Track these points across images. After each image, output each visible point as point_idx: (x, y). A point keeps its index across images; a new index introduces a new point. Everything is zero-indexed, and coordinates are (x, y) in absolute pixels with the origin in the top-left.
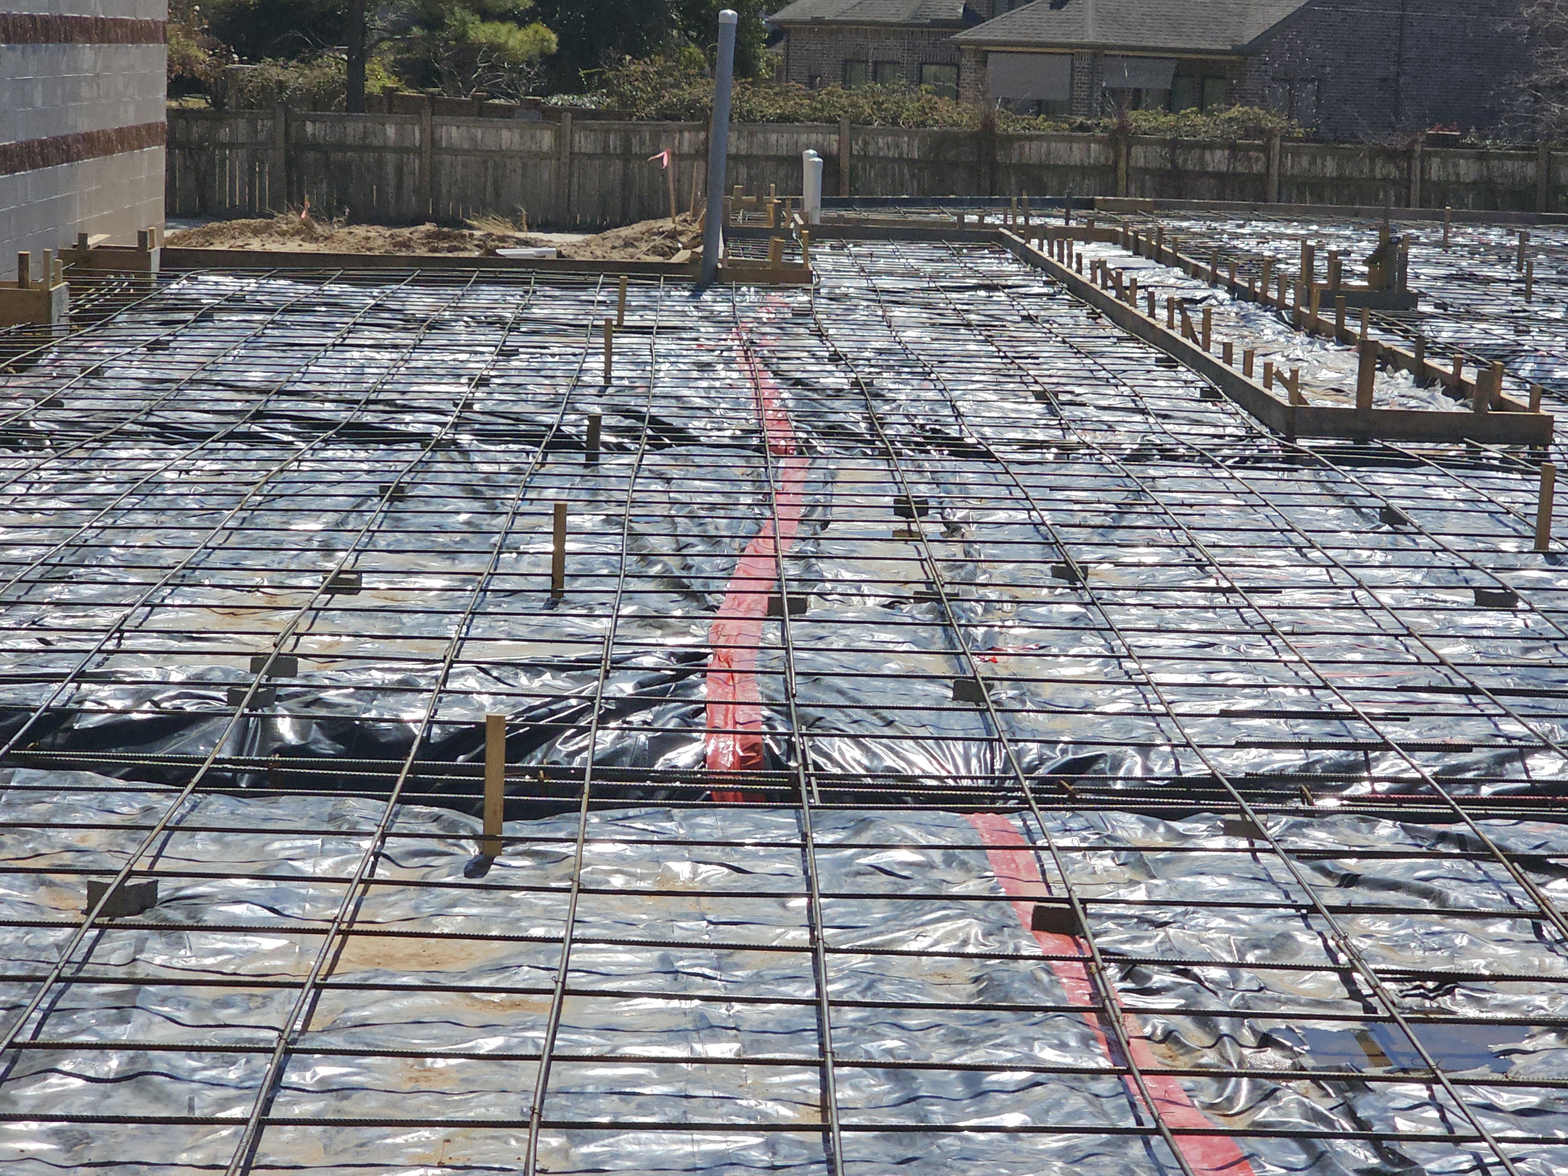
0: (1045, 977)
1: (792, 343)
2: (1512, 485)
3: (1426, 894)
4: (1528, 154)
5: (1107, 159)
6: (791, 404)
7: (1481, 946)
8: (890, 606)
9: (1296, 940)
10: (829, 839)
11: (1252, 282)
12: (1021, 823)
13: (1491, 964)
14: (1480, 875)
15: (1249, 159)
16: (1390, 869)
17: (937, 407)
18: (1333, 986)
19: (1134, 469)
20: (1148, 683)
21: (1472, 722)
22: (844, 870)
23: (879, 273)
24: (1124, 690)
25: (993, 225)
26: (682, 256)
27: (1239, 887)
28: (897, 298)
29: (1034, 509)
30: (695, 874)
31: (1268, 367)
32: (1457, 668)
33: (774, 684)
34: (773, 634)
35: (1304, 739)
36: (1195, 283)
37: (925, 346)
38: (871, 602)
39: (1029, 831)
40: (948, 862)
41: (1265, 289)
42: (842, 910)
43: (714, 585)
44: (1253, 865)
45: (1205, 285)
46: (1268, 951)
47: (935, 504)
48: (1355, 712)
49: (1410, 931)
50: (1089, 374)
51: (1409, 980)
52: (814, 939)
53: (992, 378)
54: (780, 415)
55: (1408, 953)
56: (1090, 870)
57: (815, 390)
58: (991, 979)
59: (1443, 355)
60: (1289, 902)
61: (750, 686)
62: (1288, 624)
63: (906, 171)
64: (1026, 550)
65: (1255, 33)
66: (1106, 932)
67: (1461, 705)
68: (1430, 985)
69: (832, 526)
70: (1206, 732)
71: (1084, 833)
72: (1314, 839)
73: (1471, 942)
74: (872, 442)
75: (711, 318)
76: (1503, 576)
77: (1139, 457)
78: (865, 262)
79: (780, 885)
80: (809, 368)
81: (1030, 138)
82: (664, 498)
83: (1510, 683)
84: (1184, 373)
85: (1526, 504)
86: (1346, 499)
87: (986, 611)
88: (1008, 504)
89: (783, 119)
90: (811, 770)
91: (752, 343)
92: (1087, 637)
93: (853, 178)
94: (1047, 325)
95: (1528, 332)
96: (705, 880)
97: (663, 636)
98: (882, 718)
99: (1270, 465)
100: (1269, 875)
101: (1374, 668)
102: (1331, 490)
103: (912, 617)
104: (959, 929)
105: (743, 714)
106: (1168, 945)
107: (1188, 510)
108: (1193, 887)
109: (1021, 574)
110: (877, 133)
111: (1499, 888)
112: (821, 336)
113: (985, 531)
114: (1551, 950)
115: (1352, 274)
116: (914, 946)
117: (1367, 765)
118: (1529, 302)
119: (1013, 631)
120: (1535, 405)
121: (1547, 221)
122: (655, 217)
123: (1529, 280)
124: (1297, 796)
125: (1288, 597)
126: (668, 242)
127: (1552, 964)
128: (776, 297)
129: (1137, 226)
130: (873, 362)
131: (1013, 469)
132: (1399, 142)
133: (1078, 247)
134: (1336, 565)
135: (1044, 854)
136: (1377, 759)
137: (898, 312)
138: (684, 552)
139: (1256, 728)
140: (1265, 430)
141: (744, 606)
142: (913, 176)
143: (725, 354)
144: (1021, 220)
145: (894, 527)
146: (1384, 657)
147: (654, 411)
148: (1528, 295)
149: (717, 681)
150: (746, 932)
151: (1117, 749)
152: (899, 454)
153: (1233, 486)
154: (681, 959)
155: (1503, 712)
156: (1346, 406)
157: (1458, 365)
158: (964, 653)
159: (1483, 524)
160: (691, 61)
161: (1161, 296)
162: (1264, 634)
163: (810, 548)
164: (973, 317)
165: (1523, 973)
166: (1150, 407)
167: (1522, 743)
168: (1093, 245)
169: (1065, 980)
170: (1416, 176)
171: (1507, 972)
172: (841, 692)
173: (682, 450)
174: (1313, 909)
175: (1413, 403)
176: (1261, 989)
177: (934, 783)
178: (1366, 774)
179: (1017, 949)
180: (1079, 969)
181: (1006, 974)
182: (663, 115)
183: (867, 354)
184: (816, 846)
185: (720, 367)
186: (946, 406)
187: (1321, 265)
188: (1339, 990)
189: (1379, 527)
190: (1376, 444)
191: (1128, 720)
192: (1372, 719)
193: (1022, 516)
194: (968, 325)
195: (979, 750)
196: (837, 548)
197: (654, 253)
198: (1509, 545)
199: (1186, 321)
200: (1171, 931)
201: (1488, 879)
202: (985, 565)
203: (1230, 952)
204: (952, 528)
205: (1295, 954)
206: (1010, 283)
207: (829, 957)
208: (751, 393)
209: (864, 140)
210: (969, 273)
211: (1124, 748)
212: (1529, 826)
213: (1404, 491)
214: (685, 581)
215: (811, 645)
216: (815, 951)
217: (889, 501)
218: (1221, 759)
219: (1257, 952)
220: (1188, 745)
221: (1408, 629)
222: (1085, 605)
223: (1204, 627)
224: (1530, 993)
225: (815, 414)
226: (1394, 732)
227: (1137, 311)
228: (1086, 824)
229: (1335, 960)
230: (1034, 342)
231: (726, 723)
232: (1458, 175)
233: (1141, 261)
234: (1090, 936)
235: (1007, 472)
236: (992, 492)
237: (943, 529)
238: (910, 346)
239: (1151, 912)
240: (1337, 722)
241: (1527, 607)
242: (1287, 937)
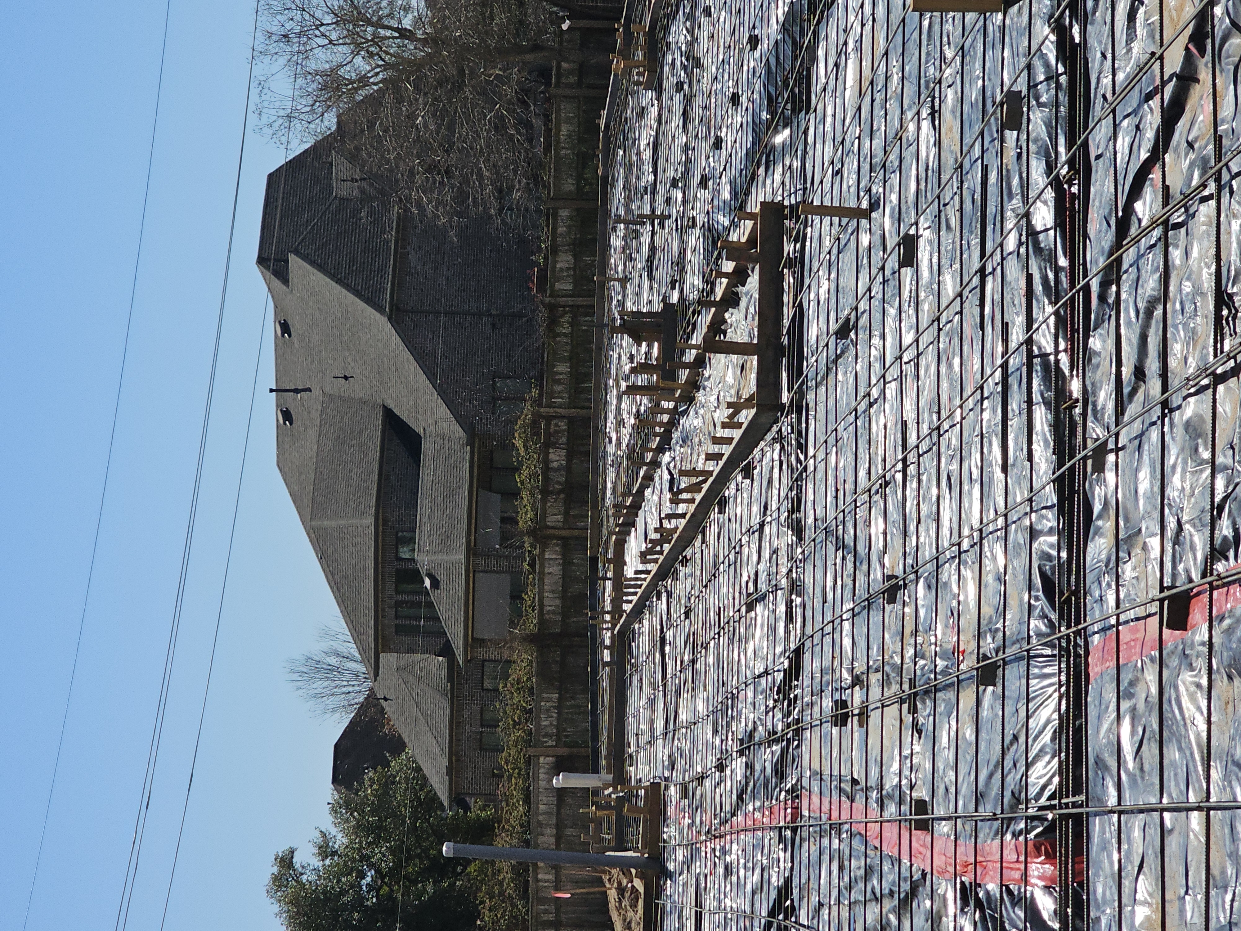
0: (1227, 622)
1: (709, 800)
2: (816, 235)
3: (1149, 313)
4: (552, 215)
5: (558, 545)
6: (758, 804)
7: (1191, 271)
8: (920, 732)
9: (1191, 418)
10: (1112, 792)
11: (656, 435)
12: (1097, 636)
13: (1206, 264)
14: (1132, 270)
15: (556, 432)
16: (1130, 340)
17: (760, 689)
18: (1228, 390)
19: (809, 534)
20: (981, 530)
21: (1008, 272)
22: (1139, 781)
23: (652, 729)
24: (986, 549)
25: (613, 637)
26: (638, 884)
27: (1147, 462)
28: (671, 717)
29: (841, 616)
30: (1145, 903)
31: (724, 426)
32: (964, 284)
33: (985, 829)
34: (944, 828)
35: (1024, 406)
36: (657, 479)
37: (711, 697)
38: (917, 748)
39: (1103, 630)
40: (1131, 696)
41: (661, 424)
42: (1173, 783)
43: (905, 873)
44: (1128, 451)
45: (659, 471)
46: (1200, 441)
47: (838, 694)
48: (1001, 366)
49: (1180, 326)
50: (732, 567)
51: (1222, 329)
52: (1199, 809)
53: (736, 645)
54: (767, 813)
55: (1199, 329)
56: (1134, 581)
57: (747, 784)
58: (1230, 666)
59: (713, 284)
60: (1159, 422)
61: (987, 848)
62: (931, 416)
63: (568, 703)
64: (874, 624)
65: (457, 428)
66: (1187, 571)
67: (994, 280)
68: (1225, 312)
69: (856, 776)
70: (1020, 484)
71: (1104, 585)
72: (1106, 400)
73: (1188, 279)
74: (788, 740)
75: (688, 863)
76: (890, 246)
77: (798, 530)
78: (643, 740)
79: (1154, 833)
80: (728, 788)
81: (542, 606)
82: (835, 909)
83: (975, 242)
84: (730, 491)
85: (831, 224)
86: (830, 366)
87: (923, 657)
88: (837, 636)
89: (527, 800)
90: (1056, 802)
91: (708, 832)
92: (944, 577)
93: (574, 745)
94: (693, 598)
95: (694, 218)
96: (1150, 895)
97: (947, 916)
98: (1011, 744)
99: (804, 425)
100: (1136, 438)
101: (965, 348)
102: (822, 378)
103: (929, 716)
104: (1187, 690)
105: (1010, 856)
106: (1197, 521)
107: (841, 493)
108: (1147, 498)
109: (893, 628)
110: (538, 727)
111: (1143, 255)
112: (703, 777)
113: (859, 655)
114: (1193, 216)
115: (648, 354)
116: (1203, 727)
117: (1044, 356)
118: (670, 216)
119: (939, 637)
120: (752, 216)
121: (606, 200)
122: (607, 903)
123: (652, 217)
124: (1070, 412)
125: (910, 415)
126: (627, 895)
127: (1205, 216)
128: (671, 811)
129: (611, 523)
130: (724, 738)
131: (808, 631)
132: (542, 314)
133: (629, 572)
134: (884, 376)
135: (1123, 618)
136: (1040, 348)
137: (683, 716)
138: (878, 895)
139: (1016, 443)
140: (775, 428)
141: (922, 849)
142: (573, 698)
143: (718, 854)
144: (607, 617)
145: (856, 727)
146: (956, 340)
147: (764, 913)
148: (663, 218)
149: (984, 875)
150: (1194, 863)
151: (1034, 555)
152: (798, 721)
153: (821, 456)
154: (1218, 918)
155: (999, 249)
156: (755, 363)
157: (720, 274)
158: (958, 676)
159: (848, 257)
160: (481, 870)
161: (667, 508)
162: (940, 435)
163: (874, 795)
164: (686, 658)
165: (1213, 239)
166: (758, 520)
167: (1024, 233)
168: (627, 559)
169: (1229, 606)
170: (570, 301)
171: (1213, 251)
172: (991, 776)
173: (796, 891)
174: (1165, 404)
175: (752, 310)
176: (1232, 448)
177: (1064, 702)
178: (1052, 358)
179: (1203, 644)
180: (1219, 594)
181: (1225, 654)
182: (524, 894)
183: (718, 742)
184: (1119, 804)
185: (728, 859)
186: (759, 682)
187: (641, 380)
188: (1232, 385)
189: (852, 340)
190: (785, 341)
191: (1010, 546)
192: (1007, 353)
193: (847, 625)
194: (693, 662)
195: (1037, 667)
196: (874, 772)
197: (636, 906)
198: (865, 239)
199: (687, 490)
200: (1185, 518)
201: (1135, 263)
202: (886, 657)
203: (1202, 471)
204: (857, 681)
205: (1201, 418)
206: (659, 627)
207: (1213, 799)
208: (750, 834)
209: (544, 736)
210: (651, 658)
211: (1033, 550)
212: (1093, 228)
213: (823, 319)
214: (902, 896)
215: (952, 797)
216: (1209, 809)
217: (835, 731)
218: (1041, 473)
219: (1201, 449)
220: (1030, 500)
221: (933, 321)
222: (917, 579)
223: (935, 483)
224: (1229, 233)
225: (766, 786)
226: (1017, 335)
227: (681, 528)
228: (1096, 584)
229: (1206, 387)
230: (707, 610)
231: (1019, 869)
232: (568, 269)
233: (640, 522)
234: (1191, 585)
235: (812, 636)
236: (827, 649)
237: (857, 688)
238: (711, 709)
239: (1169, 533)
240: (1010, 379)
241: (914, 227)
242: (1188, 425)
